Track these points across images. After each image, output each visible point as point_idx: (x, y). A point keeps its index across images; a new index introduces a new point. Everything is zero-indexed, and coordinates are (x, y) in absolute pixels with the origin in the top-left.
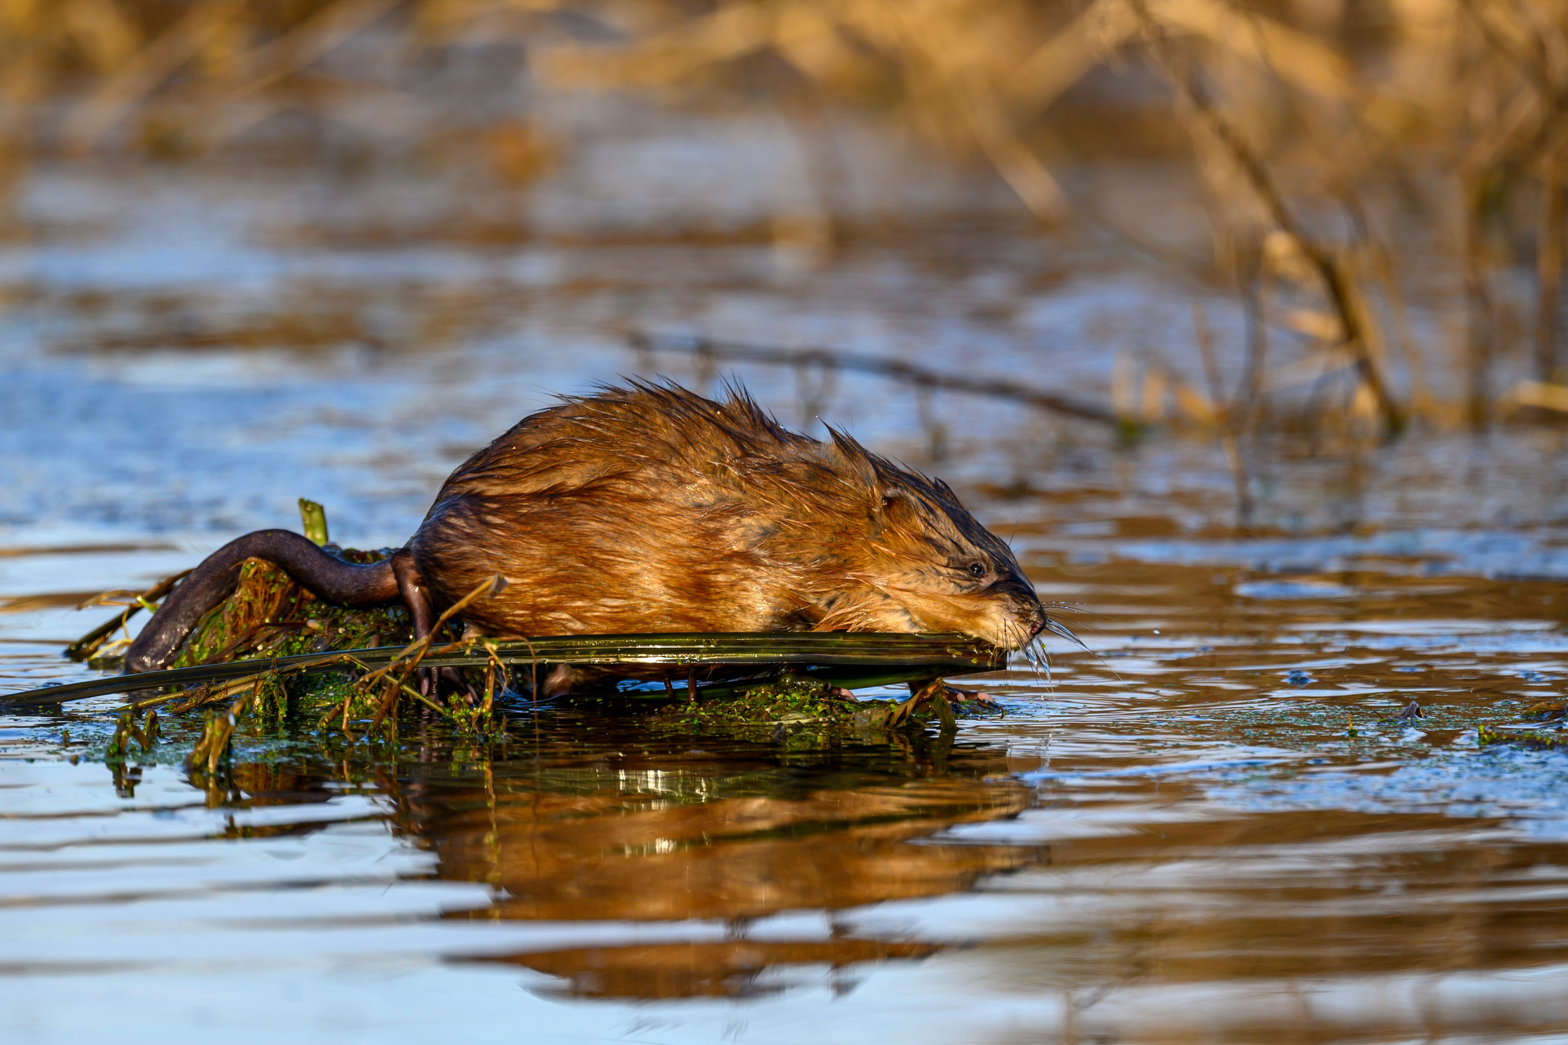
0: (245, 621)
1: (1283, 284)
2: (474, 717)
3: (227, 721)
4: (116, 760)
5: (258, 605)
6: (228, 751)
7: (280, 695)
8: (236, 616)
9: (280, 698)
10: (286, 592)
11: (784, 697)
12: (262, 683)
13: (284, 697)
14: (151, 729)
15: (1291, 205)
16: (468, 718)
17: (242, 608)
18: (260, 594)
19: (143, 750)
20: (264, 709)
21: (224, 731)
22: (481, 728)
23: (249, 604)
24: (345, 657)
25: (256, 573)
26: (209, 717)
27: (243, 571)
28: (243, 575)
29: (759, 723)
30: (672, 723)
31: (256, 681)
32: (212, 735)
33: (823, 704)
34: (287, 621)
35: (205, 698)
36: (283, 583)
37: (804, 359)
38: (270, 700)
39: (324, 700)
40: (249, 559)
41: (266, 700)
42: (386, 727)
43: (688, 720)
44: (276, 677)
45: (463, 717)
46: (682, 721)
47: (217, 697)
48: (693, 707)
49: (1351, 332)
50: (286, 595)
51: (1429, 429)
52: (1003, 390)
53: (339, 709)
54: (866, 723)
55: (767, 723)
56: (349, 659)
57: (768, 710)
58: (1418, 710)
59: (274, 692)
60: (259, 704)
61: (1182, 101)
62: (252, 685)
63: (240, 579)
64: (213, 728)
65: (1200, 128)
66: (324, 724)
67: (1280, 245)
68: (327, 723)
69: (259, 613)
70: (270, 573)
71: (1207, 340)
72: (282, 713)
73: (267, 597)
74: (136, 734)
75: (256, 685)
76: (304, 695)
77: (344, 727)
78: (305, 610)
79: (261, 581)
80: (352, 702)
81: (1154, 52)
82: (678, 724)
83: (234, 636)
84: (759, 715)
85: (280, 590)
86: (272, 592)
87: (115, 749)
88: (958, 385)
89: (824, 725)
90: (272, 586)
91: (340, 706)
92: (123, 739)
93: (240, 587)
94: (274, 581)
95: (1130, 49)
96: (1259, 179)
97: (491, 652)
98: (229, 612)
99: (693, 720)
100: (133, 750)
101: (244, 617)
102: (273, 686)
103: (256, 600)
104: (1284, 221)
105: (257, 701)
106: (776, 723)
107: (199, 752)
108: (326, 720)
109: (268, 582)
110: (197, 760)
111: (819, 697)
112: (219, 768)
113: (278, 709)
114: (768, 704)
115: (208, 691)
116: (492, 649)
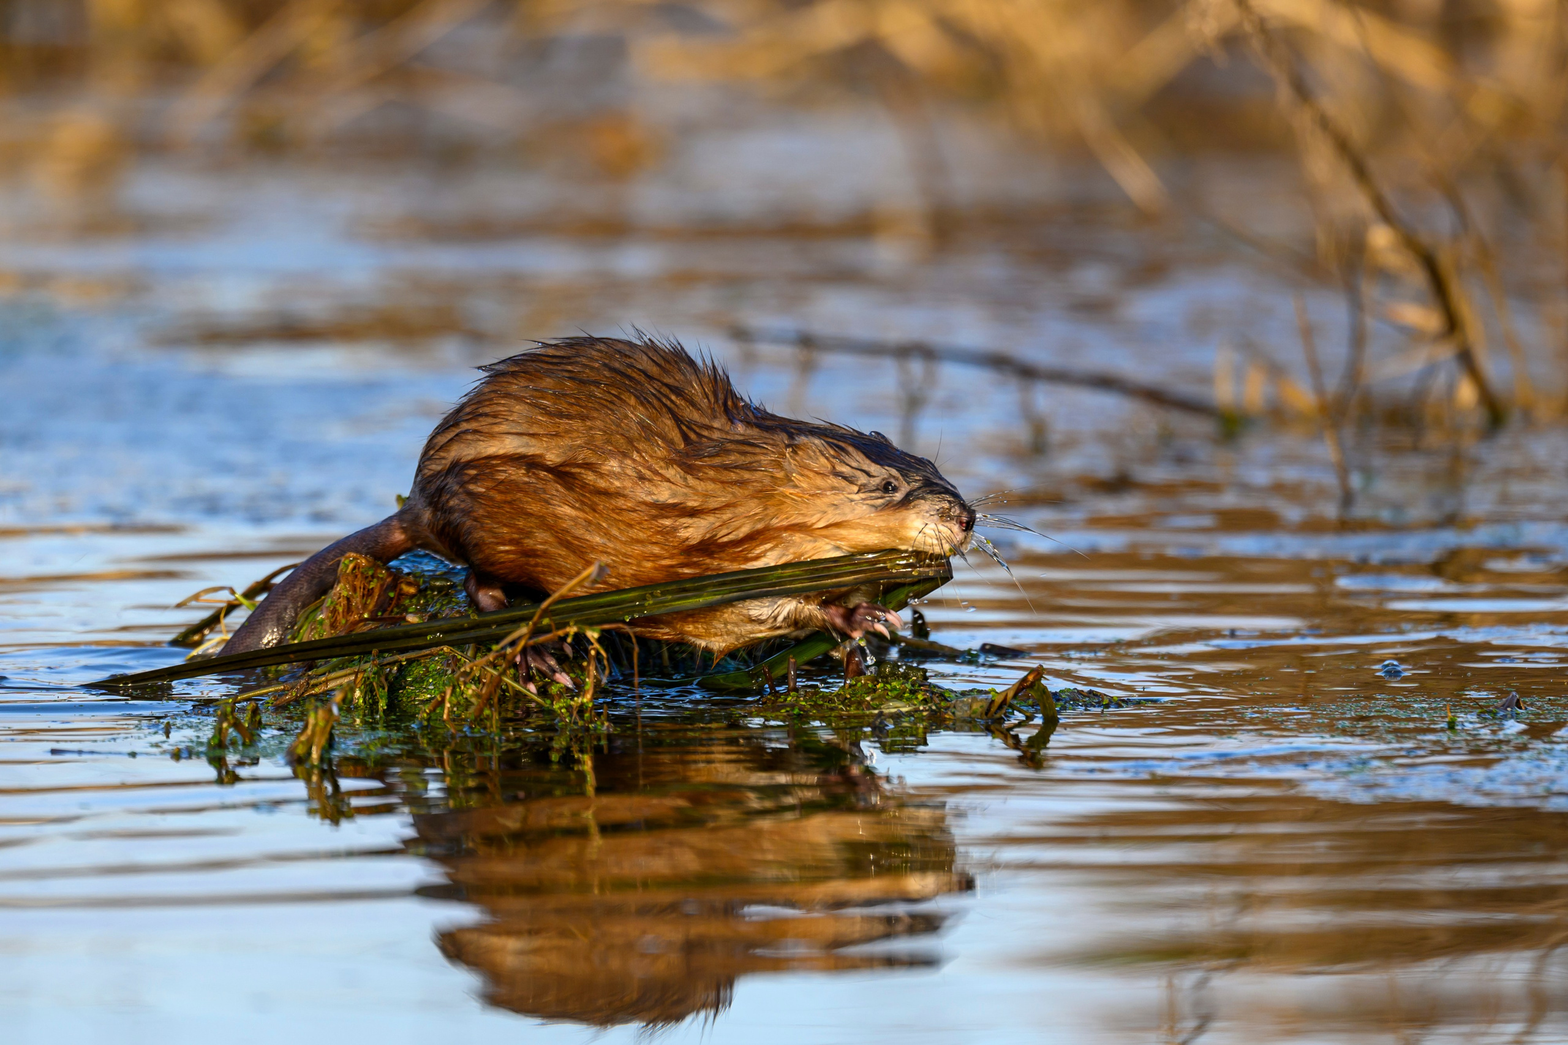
0: (343, 617)
1: (1385, 276)
2: (575, 707)
3: (330, 711)
4: (218, 753)
5: (356, 601)
6: (331, 744)
7: (381, 687)
8: (334, 611)
9: (381, 689)
10: (385, 586)
11: (885, 686)
12: (362, 675)
13: (384, 689)
14: (252, 720)
15: (1391, 198)
16: (569, 708)
17: (340, 603)
18: (358, 589)
19: (244, 744)
20: (364, 702)
21: (327, 721)
22: (582, 717)
23: (348, 599)
24: (445, 649)
25: (354, 568)
26: (311, 707)
27: (342, 566)
28: (342, 571)
29: (860, 712)
30: (773, 712)
31: (356, 674)
32: (316, 725)
33: (923, 693)
34: (386, 615)
35: (306, 691)
36: (382, 578)
37: (904, 352)
38: (369, 691)
39: (424, 692)
40: (347, 555)
41: (366, 692)
42: (488, 718)
43: (788, 709)
44: (376, 668)
45: (564, 707)
46: (783, 711)
47: (317, 690)
48: (793, 697)
49: (1452, 324)
50: (385, 590)
51: (1529, 420)
52: (1104, 382)
53: (439, 699)
54: (966, 711)
55: (868, 712)
56: (449, 650)
57: (868, 699)
58: (1518, 701)
59: (374, 684)
60: (359, 697)
61: (1284, 94)
62: (352, 678)
63: (338, 574)
64: (316, 718)
65: (1303, 121)
66: (425, 715)
67: (1381, 238)
68: (428, 714)
69: (357, 608)
70: (370, 568)
71: (1308, 333)
72: (382, 704)
73: (366, 593)
74: (237, 725)
75: (356, 677)
76: (404, 688)
77: (445, 717)
78: (404, 605)
79: (359, 576)
80: (453, 692)
81: (1256, 44)
82: (779, 713)
83: (333, 631)
84: (860, 703)
85: (379, 585)
86: (371, 587)
87: (216, 741)
88: (1060, 377)
89: (925, 714)
90: (370, 581)
91: (441, 696)
92: (224, 731)
93: (339, 582)
94: (373, 576)
95: (1231, 40)
96: (1361, 172)
97: (593, 640)
98: (328, 607)
99: (793, 709)
100: (233, 743)
101: (343, 612)
102: (374, 678)
103: (355, 596)
104: (1386, 215)
105: (358, 693)
106: (876, 712)
107: (302, 742)
108: (428, 711)
109: (367, 577)
110: (301, 750)
111: (920, 686)
112: (322, 759)
113: (378, 702)
114: (868, 694)
115: (308, 684)
116: (593, 637)
